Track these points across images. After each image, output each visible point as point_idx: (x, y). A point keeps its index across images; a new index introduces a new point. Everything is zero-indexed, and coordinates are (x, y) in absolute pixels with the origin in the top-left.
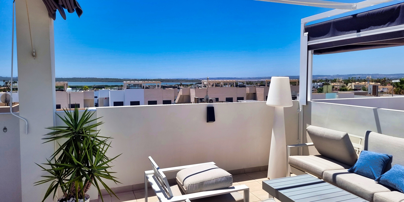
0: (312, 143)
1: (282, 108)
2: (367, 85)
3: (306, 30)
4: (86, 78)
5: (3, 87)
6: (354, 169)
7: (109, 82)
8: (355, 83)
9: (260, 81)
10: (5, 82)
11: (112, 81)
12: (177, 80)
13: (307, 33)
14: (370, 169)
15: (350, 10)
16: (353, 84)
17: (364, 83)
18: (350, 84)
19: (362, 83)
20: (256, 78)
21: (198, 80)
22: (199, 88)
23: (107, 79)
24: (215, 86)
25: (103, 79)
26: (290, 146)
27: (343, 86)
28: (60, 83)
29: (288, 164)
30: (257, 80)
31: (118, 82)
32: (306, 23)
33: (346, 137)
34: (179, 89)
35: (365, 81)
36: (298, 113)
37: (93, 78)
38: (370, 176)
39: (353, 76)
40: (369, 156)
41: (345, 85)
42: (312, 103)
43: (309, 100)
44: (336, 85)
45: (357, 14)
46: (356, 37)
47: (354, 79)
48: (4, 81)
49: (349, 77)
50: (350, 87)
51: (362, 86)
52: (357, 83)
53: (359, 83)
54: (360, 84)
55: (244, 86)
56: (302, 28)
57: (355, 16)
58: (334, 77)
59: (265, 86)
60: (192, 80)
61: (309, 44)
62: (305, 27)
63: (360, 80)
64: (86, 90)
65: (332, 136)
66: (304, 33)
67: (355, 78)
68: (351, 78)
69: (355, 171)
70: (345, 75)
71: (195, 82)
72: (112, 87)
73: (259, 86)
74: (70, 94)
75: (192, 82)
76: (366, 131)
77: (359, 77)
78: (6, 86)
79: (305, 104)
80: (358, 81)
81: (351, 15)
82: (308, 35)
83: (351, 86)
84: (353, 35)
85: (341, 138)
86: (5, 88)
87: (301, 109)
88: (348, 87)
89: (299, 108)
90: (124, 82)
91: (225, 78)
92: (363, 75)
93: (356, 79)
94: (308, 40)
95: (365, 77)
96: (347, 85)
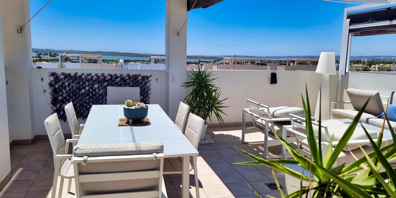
0: (350, 102)
1: (327, 75)
2: (392, 68)
3: (349, 17)
4: (109, 52)
5: (36, 58)
6: (382, 116)
7: (130, 56)
8: (379, 65)
9: (278, 60)
10: (37, 54)
11: (133, 55)
12: (196, 57)
13: (349, 20)
14: (393, 115)
15: (385, 5)
16: (377, 66)
17: (388, 65)
18: (374, 66)
19: (387, 65)
20: (274, 57)
21: (215, 57)
22: (221, 65)
23: (129, 53)
24: (237, 64)
25: (125, 53)
26: (333, 102)
27: (366, 68)
28: (87, 55)
29: (331, 115)
30: (275, 59)
31: (139, 57)
32: (348, 12)
33: (378, 95)
34: (202, 65)
35: (390, 63)
36: (337, 81)
37: (116, 52)
38: (393, 120)
39: (377, 58)
40: (393, 107)
41: (368, 66)
42: (349, 73)
43: (347, 71)
44: (358, 67)
45: (391, 8)
46: (389, 24)
47: (378, 61)
48: (36, 52)
49: (373, 58)
50: (374, 69)
51: (386, 68)
52: (381, 65)
53: (383, 66)
54: (385, 66)
55: (265, 65)
56: (345, 16)
57: (389, 9)
58: (357, 58)
59: (286, 65)
60: (210, 58)
61: (350, 28)
62: (347, 14)
63: (384, 63)
64: (117, 63)
65: (367, 94)
66: (347, 19)
67: (379, 59)
68: (375, 60)
69: (382, 117)
70: (369, 56)
71: (212, 59)
72: (135, 61)
73: (279, 65)
74: (122, 65)
75: (210, 59)
76: (392, 92)
77: (384, 59)
78: (38, 57)
79: (344, 74)
80: (383, 62)
81: (386, 8)
82: (350, 21)
83: (375, 67)
84: (387, 23)
85: (373, 95)
86: (38, 58)
87: (340, 78)
88: (371, 68)
89: (338, 77)
90: (152, 57)
91: (242, 56)
92: (388, 57)
93: (380, 61)
94: (350, 25)
95: (390, 59)
96: (370, 67)
